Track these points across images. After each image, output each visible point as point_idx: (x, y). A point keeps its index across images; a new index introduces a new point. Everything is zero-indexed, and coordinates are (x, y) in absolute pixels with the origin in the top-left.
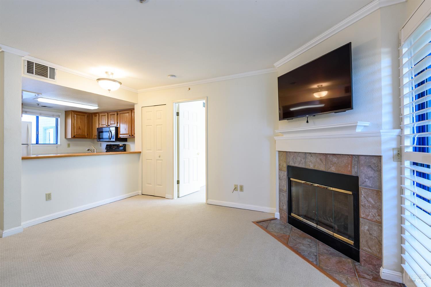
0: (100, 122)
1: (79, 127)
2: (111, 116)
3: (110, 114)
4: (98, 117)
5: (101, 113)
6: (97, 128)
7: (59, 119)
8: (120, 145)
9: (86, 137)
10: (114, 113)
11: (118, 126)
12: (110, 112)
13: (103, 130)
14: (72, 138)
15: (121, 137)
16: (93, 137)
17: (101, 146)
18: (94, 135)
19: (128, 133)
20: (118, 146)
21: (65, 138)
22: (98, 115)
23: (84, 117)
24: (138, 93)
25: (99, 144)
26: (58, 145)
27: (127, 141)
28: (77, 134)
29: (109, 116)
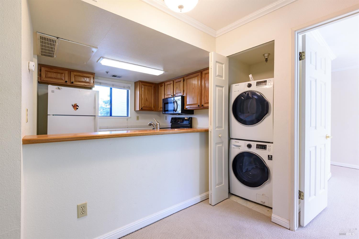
0: (166, 93)
1: (147, 99)
2: (177, 83)
3: (176, 81)
4: (163, 87)
5: (167, 81)
6: (163, 99)
7: (129, 91)
8: (186, 118)
9: (153, 109)
10: (180, 80)
11: (185, 95)
12: (175, 80)
13: (168, 101)
14: (140, 110)
15: (188, 109)
16: (159, 109)
17: (166, 119)
18: (160, 107)
19: (196, 103)
20: (183, 119)
21: (135, 110)
22: (163, 84)
23: (151, 88)
24: (215, 38)
25: (165, 117)
26: (128, 118)
27: (193, 114)
28: (145, 106)
29: (175, 83)
